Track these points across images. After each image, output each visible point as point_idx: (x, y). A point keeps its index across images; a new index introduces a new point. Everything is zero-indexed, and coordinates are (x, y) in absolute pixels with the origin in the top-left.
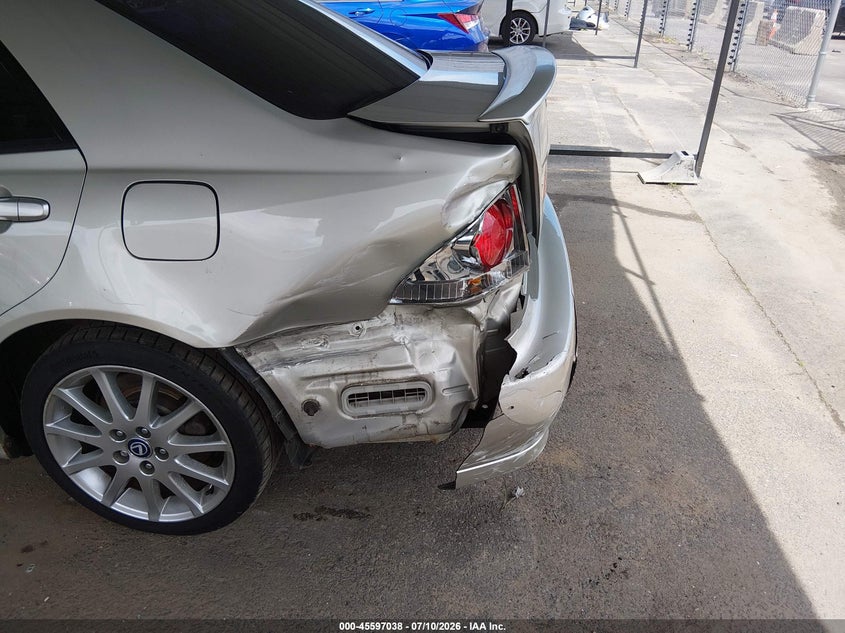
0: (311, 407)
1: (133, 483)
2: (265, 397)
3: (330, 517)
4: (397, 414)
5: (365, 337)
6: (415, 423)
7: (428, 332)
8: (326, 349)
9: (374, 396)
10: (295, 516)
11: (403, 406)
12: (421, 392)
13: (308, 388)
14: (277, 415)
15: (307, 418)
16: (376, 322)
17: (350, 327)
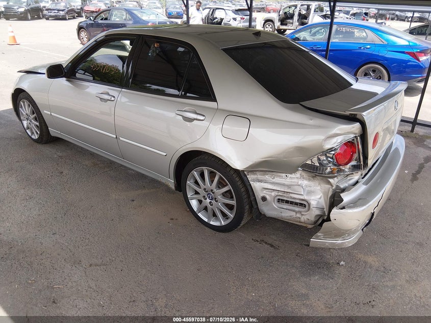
0: (264, 199)
1: (206, 209)
2: (250, 190)
3: (264, 244)
4: (294, 211)
5: (288, 180)
6: (300, 217)
7: (313, 184)
8: (274, 180)
9: (287, 202)
10: (253, 239)
11: (297, 209)
12: (305, 206)
13: (264, 192)
14: (252, 198)
15: (262, 202)
16: (293, 176)
17: (284, 175)
